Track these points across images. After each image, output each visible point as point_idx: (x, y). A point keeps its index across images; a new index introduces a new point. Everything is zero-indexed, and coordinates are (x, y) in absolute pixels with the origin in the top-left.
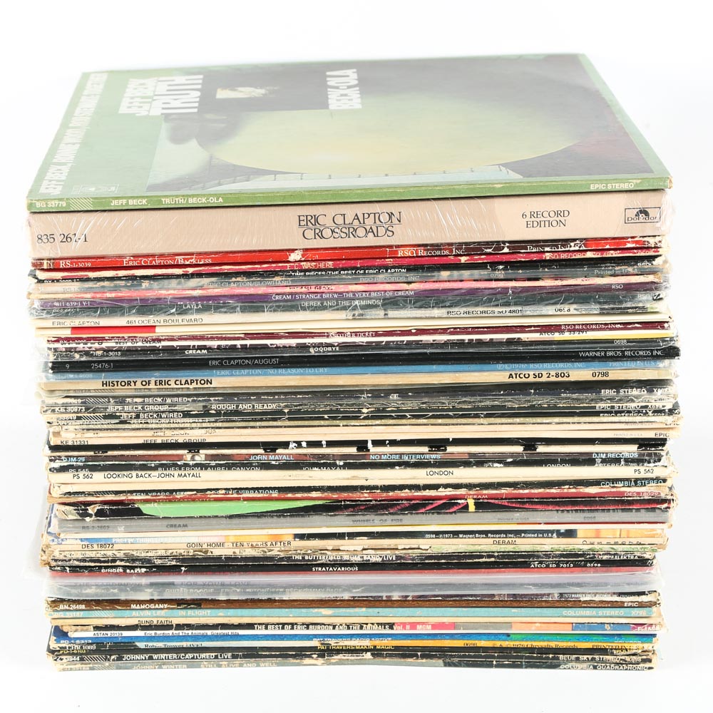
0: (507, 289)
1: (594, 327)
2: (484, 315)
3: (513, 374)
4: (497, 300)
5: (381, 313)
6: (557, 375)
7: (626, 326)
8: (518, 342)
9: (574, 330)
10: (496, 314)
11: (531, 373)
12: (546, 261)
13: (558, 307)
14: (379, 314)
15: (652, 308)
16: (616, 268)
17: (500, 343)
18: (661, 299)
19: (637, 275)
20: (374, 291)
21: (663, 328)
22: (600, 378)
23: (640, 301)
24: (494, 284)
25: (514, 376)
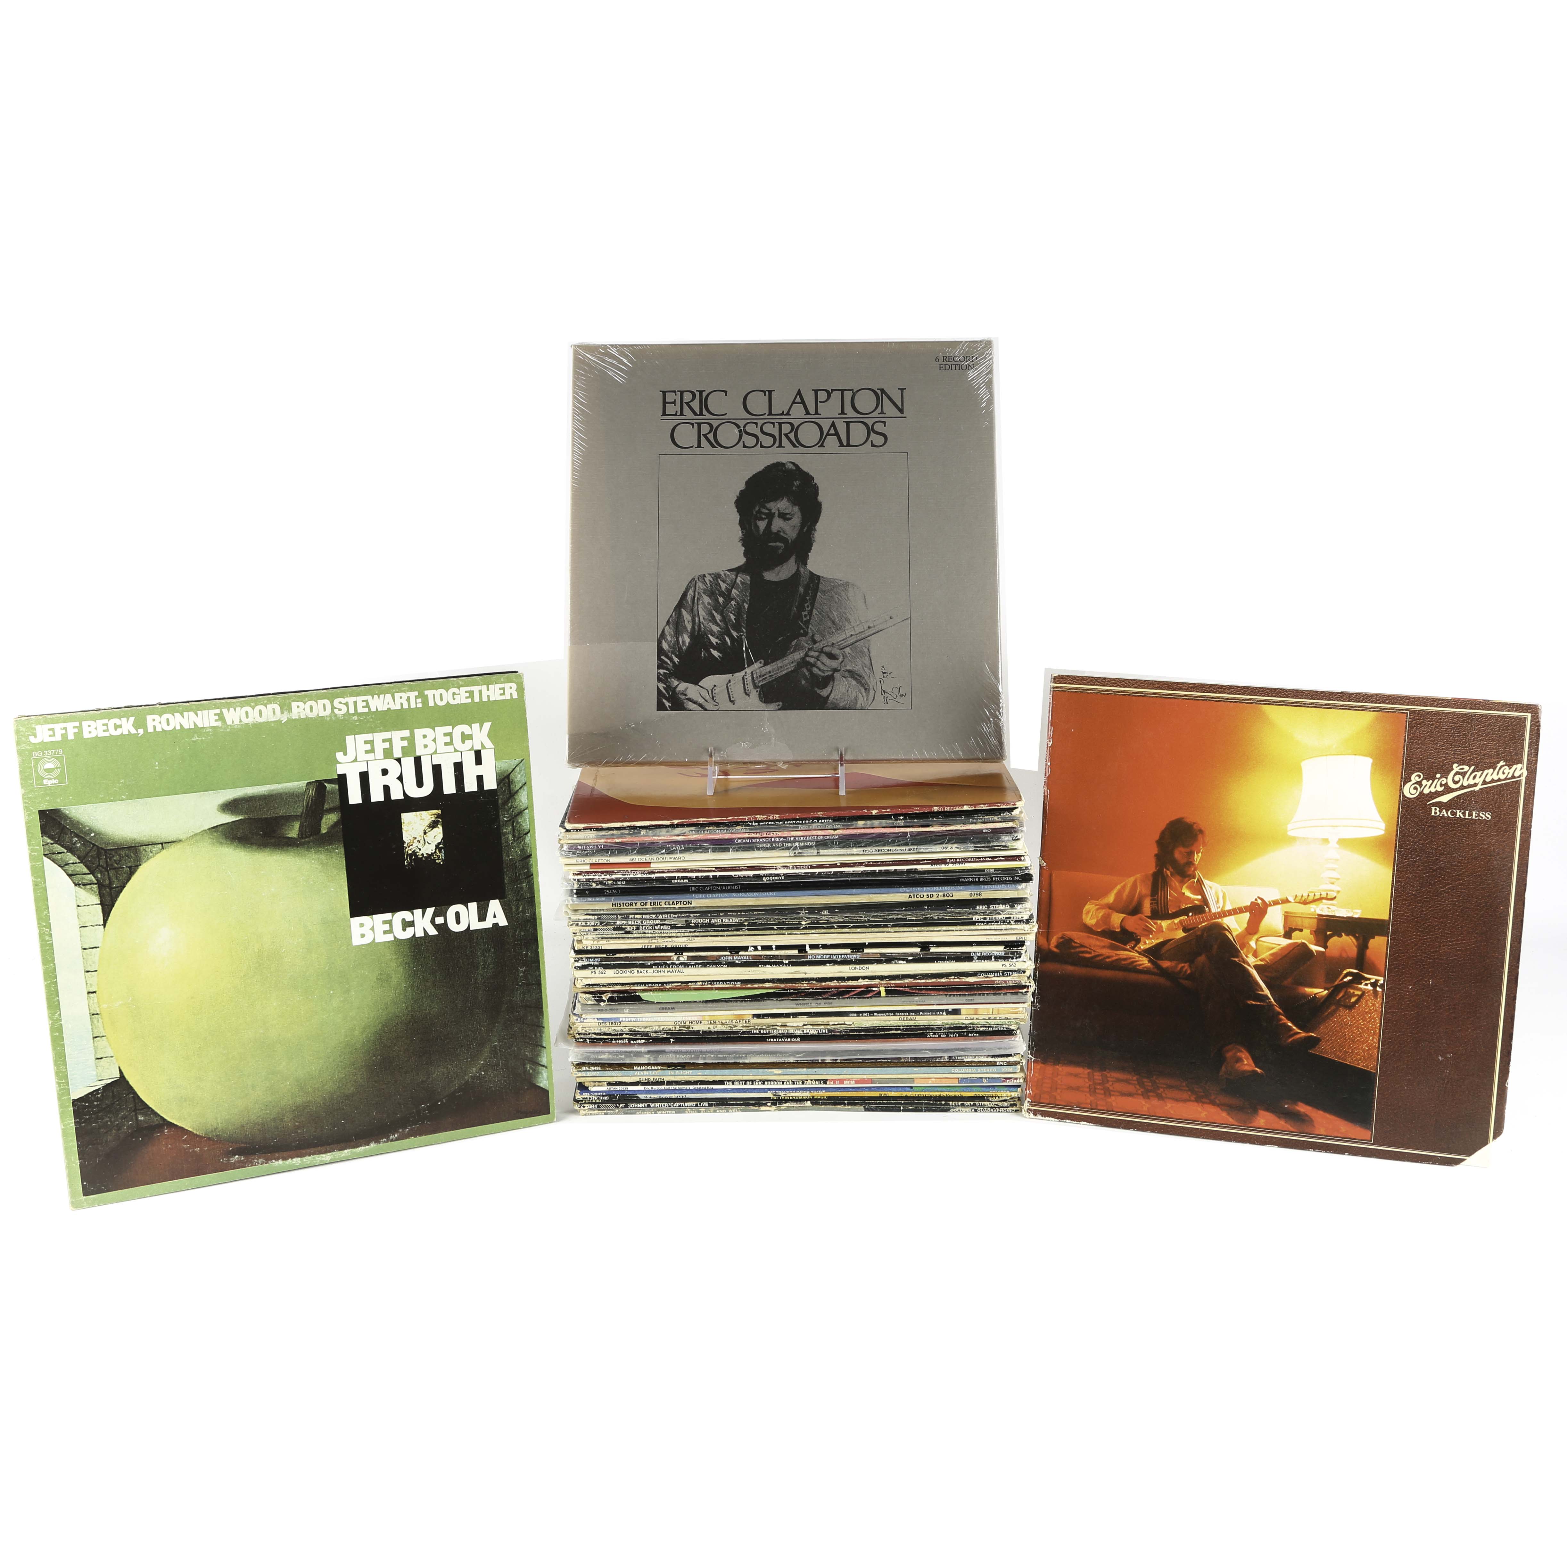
0: (907, 833)
1: (970, 860)
2: (890, 852)
3: (912, 895)
4: (899, 841)
5: (815, 851)
6: (944, 896)
7: (993, 859)
8: (916, 872)
9: (956, 863)
10: (899, 852)
11: (925, 894)
12: (934, 812)
13: (944, 846)
14: (813, 853)
15: (1012, 846)
16: (986, 818)
17: (901, 873)
18: (1018, 839)
19: (1001, 822)
20: (809, 836)
21: (1020, 860)
22: (976, 897)
23: (1004, 841)
24: (896, 830)
25: (913, 896)
